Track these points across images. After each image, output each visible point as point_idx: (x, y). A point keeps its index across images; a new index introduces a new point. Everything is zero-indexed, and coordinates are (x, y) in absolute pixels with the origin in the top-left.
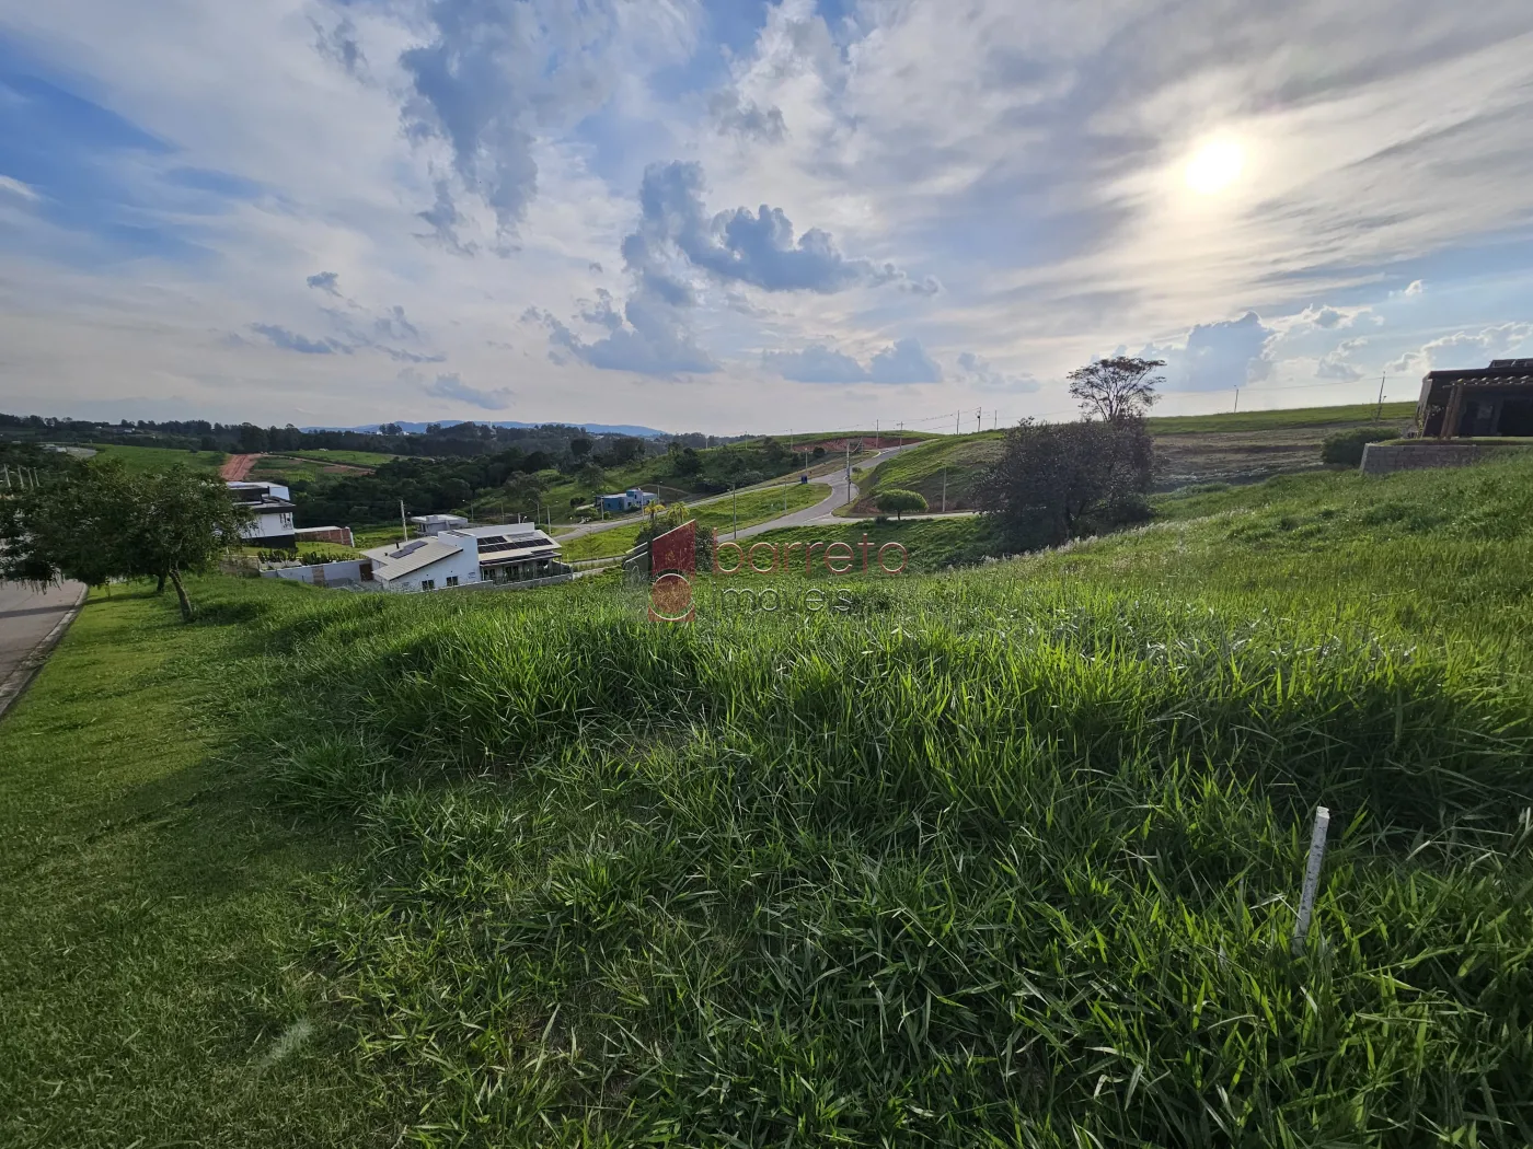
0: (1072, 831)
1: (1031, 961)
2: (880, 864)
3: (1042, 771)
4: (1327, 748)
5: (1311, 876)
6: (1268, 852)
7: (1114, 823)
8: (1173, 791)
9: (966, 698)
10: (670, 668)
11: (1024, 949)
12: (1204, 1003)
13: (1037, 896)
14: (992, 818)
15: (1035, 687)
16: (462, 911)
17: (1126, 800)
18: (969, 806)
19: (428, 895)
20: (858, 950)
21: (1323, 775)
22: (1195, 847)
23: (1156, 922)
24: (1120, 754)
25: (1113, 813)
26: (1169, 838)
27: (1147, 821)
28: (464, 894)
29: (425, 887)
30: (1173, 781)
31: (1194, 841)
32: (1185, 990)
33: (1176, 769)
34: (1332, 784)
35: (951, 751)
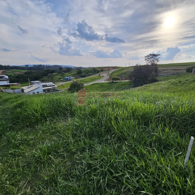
0: (140, 139)
1: (129, 168)
2: (101, 146)
3: (134, 126)
4: (190, 121)
5: (189, 151)
6: (178, 143)
7: (148, 137)
8: (160, 130)
9: (120, 112)
10: (67, 107)
11: (128, 165)
12: (165, 180)
13: (131, 153)
14: (124, 136)
15: (134, 110)
16: (17, 157)
17: (150, 132)
18: (119, 134)
19: (10, 154)
20: (94, 166)
21: (189, 127)
22: (164, 142)
23: (155, 160)
24: (150, 123)
25: (148, 135)
26: (159, 140)
27: (154, 137)
28: (17, 153)
29: (10, 152)
30: (160, 128)
31: (164, 141)
32: (161, 176)
33: (160, 126)
34: (190, 129)
35: (117, 123)
